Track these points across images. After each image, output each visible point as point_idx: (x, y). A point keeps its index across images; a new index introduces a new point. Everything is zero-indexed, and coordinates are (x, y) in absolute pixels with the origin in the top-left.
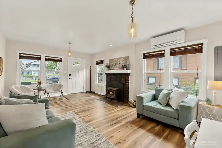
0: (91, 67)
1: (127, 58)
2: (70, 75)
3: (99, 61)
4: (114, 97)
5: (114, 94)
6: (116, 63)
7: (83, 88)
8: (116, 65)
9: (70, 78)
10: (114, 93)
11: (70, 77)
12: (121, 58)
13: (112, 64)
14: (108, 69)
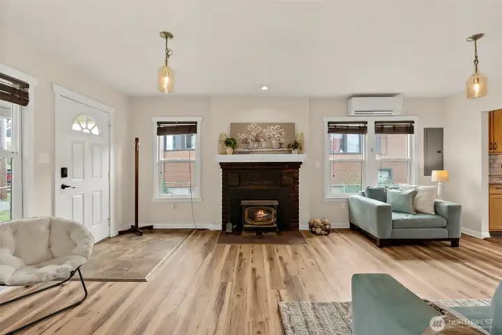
0: (137, 140)
1: (290, 128)
2: (64, 173)
3: (174, 123)
4: (273, 224)
5: (273, 216)
6: (257, 136)
7: (109, 219)
8: (257, 140)
9: (63, 187)
10: (274, 211)
11: (65, 181)
12: (274, 124)
13: (243, 136)
14: (229, 149)
